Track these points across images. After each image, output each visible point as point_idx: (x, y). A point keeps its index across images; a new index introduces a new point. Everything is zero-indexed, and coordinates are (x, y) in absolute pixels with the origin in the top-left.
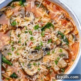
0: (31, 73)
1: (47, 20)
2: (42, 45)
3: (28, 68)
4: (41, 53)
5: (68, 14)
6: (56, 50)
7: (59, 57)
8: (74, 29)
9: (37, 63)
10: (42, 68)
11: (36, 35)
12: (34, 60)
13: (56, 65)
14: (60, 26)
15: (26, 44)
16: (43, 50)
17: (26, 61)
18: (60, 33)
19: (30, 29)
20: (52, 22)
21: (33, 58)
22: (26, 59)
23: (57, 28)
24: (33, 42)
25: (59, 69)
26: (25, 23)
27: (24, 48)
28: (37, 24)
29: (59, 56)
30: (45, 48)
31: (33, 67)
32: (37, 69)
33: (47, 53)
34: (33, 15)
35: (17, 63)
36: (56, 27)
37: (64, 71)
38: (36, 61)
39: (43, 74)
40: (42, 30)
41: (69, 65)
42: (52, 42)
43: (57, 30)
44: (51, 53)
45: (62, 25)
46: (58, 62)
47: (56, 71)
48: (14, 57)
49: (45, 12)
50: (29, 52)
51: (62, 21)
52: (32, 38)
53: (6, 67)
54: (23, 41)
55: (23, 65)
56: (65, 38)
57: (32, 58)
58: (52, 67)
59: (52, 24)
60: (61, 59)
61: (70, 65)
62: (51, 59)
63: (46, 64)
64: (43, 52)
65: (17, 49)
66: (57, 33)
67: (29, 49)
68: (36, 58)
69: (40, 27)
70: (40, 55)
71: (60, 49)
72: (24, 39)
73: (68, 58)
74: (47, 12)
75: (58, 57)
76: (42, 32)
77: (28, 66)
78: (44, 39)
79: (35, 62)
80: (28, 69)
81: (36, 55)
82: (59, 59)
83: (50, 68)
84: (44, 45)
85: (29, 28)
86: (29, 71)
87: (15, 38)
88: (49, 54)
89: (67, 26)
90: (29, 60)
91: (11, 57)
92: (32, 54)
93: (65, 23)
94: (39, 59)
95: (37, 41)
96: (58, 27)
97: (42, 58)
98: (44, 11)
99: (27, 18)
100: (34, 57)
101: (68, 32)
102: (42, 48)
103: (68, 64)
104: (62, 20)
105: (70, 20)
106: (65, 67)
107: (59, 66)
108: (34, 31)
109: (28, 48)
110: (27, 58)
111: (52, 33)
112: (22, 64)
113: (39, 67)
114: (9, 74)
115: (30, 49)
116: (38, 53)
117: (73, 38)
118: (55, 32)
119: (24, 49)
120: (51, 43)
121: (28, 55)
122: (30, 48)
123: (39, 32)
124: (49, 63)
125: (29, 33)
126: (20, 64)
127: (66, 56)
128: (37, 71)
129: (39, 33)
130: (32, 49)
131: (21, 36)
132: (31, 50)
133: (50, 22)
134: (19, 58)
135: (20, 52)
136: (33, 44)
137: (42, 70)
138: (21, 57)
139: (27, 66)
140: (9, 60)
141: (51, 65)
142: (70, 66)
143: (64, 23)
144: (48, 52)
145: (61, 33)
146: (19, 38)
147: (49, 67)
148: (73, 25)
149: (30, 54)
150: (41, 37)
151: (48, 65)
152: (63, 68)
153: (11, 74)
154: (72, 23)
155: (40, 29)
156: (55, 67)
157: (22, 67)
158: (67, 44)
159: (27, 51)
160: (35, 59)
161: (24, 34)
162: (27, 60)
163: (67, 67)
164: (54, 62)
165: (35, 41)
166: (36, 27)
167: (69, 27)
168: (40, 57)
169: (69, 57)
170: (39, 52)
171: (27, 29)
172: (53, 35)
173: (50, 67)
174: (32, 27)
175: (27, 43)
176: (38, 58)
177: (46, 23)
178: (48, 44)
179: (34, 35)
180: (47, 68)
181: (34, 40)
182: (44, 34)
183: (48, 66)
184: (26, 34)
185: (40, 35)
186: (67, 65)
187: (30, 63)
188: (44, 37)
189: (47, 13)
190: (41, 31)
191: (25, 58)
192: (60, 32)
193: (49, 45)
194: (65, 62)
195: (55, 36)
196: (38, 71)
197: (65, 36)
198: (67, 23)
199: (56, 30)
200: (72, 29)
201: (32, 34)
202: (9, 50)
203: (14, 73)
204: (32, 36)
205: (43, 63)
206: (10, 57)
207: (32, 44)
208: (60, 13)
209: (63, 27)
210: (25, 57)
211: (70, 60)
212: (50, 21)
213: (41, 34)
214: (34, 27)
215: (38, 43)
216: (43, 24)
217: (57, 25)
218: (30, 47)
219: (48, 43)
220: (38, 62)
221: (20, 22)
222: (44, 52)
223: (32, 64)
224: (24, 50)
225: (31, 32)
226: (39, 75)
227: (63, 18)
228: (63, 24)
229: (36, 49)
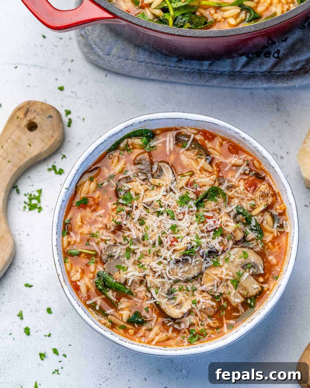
0: (175, 313)
1: (208, 179)
2: (199, 245)
3: (169, 300)
4: (197, 263)
5: (260, 164)
6: (234, 254)
7: (242, 271)
8: (276, 199)
9: (189, 286)
10: (201, 300)
11: (184, 220)
12: (182, 279)
13: (234, 291)
14: (241, 194)
15: (161, 243)
16: (202, 257)
17: (163, 284)
18: (241, 211)
19: (168, 206)
20: (220, 184)
21: (180, 275)
22: (163, 278)
23: (233, 198)
24: (179, 238)
25: (243, 299)
27: (158, 251)
28: (184, 192)
29: (240, 267)
30: (207, 250)
31: (180, 296)
32: (191, 302)
33: (211, 263)
35: (143, 288)
36: (233, 196)
37: (254, 303)
38: (187, 281)
39: (204, 312)
40: (197, 205)
41: (266, 289)
42: (222, 235)
43: (235, 202)
44: (221, 263)
45: (245, 191)
46: (238, 282)
47: (234, 305)
48: (133, 275)
49: (203, 160)
50: (169, 262)
51: (245, 180)
52: (174, 228)
53: (117, 299)
54: (154, 236)
55: (157, 293)
56: (253, 223)
57: (177, 275)
58: (224, 296)
59: (221, 190)
60: (246, 275)
61: (268, 289)
62: (223, 276)
63: (211, 288)
64: (203, 260)
65: (138, 255)
66: (235, 211)
67: (168, 255)
68: (186, 275)
69: (192, 199)
70: (196, 268)
71: (243, 252)
72: (156, 230)
73: (262, 272)
74: (207, 159)
75: (237, 270)
76: (198, 211)
77: (167, 294)
78: (204, 228)
79: (185, 284)
80: (168, 303)
81: (187, 268)
82: (240, 275)
83: (221, 297)
84: (204, 245)
85: (167, 203)
86: (171, 307)
87: (133, 230)
88: (216, 265)
89: (258, 194)
90: (169, 279)
91: (125, 276)
92: (178, 266)
93: (252, 186)
94: (194, 278)
95: (188, 235)
96: (238, 197)
97: (201, 273)
98: (202, 158)
100: (181, 272)
101: (262, 208)
102: (199, 251)
103: (262, 287)
104: (246, 177)
105: (266, 178)
106: (257, 295)
107: (241, 292)
108: (178, 210)
109: (166, 251)
110: (165, 275)
111: (223, 213)
112: (153, 291)
113: (194, 295)
114: (126, 314)
115: (171, 255)
116: (191, 264)
117: (274, 223)
118: (229, 209)
119: (157, 254)
120: (220, 238)
121: (168, 268)
122: (170, 252)
123: (192, 211)
124: (218, 286)
125: (168, 215)
126: (148, 290)
127: (258, 268)
128: (190, 307)
129: (192, 214)
130: (175, 254)
131: (148, 222)
132: (173, 257)
133: (216, 185)
134: (147, 277)
135: (147, 261)
136: (177, 242)
137: (201, 304)
138: (151, 274)
139: (166, 296)
140: (123, 281)
141: (221, 290)
142: (268, 292)
143: (250, 186)
144: (215, 260)
145: (244, 210)
146: (144, 227)
147: (218, 296)
148: (273, 191)
149: (172, 265)
150: (195, 225)
151: (215, 290)
152: (250, 298)
153: (129, 316)
154: (270, 186)
155: (191, 203)
156: (232, 294)
157: (154, 299)
158: (260, 238)
159: (165, 259)
160: (185, 278)
161: (154, 217)
162: (166, 279)
163: (261, 294)
164: (229, 283)
165: (183, 234)
166: (182, 198)
167: (264, 196)
168: (195, 272)
169: (264, 270)
170: (194, 260)
171: (161, 207)
172: (225, 218)
173: (221, 294)
174: (173, 200)
175: (162, 239)
176: (191, 276)
177: (206, 189)
178: (214, 241)
179: (179, 220)
180: (214, 298)
181: (178, 231)
182: (204, 216)
183: (217, 294)
184: (161, 217)
185: (194, 218)
186: (260, 289)
187: (171, 287)
188: (203, 222)
189: (208, 161)
190: (195, 208)
191: (159, 275)
192: (241, 208)
193: (215, 243)
194: (256, 283)
195: (229, 219)
196: (194, 306)
197: (253, 218)
198: (259, 186)
199: (232, 204)
200: (270, 200)
201: (175, 218)
203: (137, 314)
204: (174, 222)
205: (203, 288)
206: (121, 276)
207: (175, 243)
208: (240, 162)
209: (250, 195)
210: (160, 273)
211: (266, 277)
212: (215, 182)
213: (197, 217)
214: (178, 200)
215: (190, 241)
216: (198, 189)
217: (234, 191)
218: (172, 250)
219: (213, 239)
220: (191, 284)
222: (205, 260)
223: (176, 291)
224: (158, 256)
225: (173, 212)
226: (196, 315)
227: (247, 172)
228: (249, 189)
229: (184, 255)
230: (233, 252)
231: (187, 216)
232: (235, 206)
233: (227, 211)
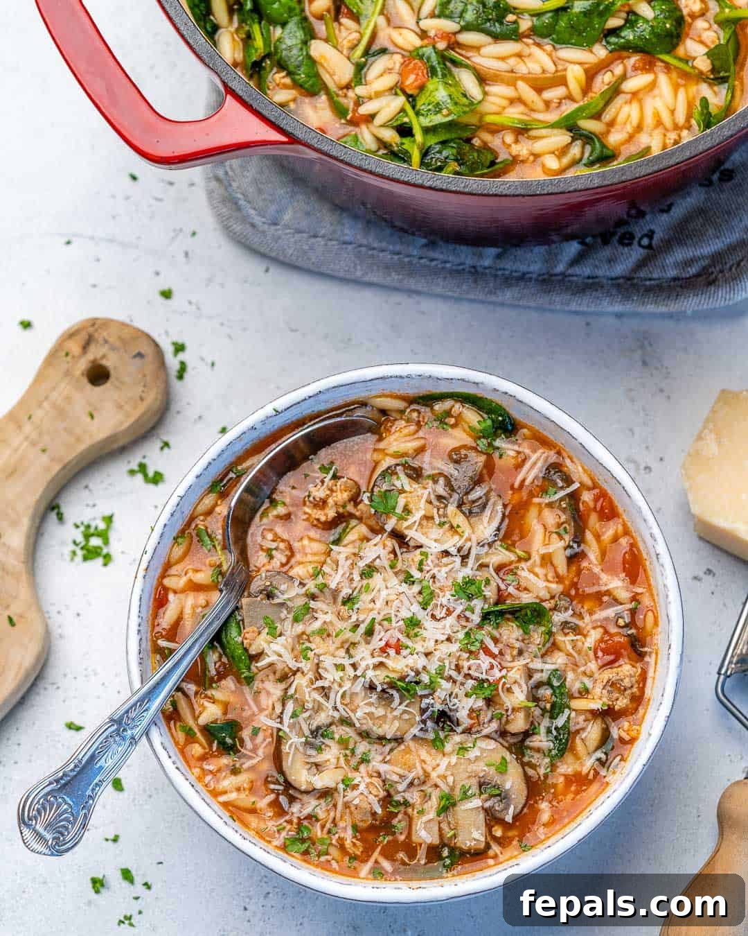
0: (301, 776)
1: (542, 584)
2: (432, 688)
3: (307, 743)
4: (406, 716)
5: (656, 623)
6: (483, 750)
7: (474, 790)
8: (636, 709)
9: (362, 747)
10: (362, 787)
11: (439, 625)
12: (358, 725)
13: (432, 815)
14: (579, 652)
15: (370, 633)
16: (423, 711)
17: (318, 708)
18: (556, 684)
19: (434, 577)
20: (555, 609)
21: (359, 714)
22: (327, 697)
23: (559, 649)
24: (407, 647)
25: (436, 841)
26: (436, 532)
27: (354, 644)
28: (481, 576)
29: (474, 782)
30: (438, 707)
31: (332, 753)
32: (341, 778)
33: (431, 736)
34: (495, 524)
35: (276, 690)
36: (562, 645)
37: (452, 864)
38: (365, 735)
39: (351, 813)
40: (486, 617)
41: (491, 853)
42: (489, 701)
43: (559, 660)
44: (448, 747)
45: (591, 653)
46: (453, 805)
47: (414, 838)
48: (280, 656)
49: (562, 544)
50: (356, 677)
51: (606, 632)
52: (413, 623)
53: (218, 673)
54: (366, 611)
55: (294, 715)
56: (560, 722)
57: (354, 711)
58: (410, 810)
59: (550, 621)
60: (476, 802)
61: (495, 857)
62: (434, 775)
63: (395, 778)
64: (418, 719)
65: (317, 625)
66: (544, 676)
67: (363, 665)
68: (370, 722)
69: (485, 599)
70: (397, 724)
71: (503, 758)
72: (379, 604)
73: (509, 819)
74: (569, 547)
75: (467, 783)
76: (480, 627)
77: (312, 732)
78: (466, 664)
79: (358, 738)
80: (301, 749)
81: (380, 712)
82: (465, 796)
83: (402, 809)
84: (440, 694)
85: (435, 571)
86: (300, 758)
87: (340, 572)
88: (437, 745)
89: (608, 674)
90: (336, 708)
91: (265, 645)
92: (366, 696)
93: (611, 653)
94: (381, 739)
95: (427, 655)
96: (569, 655)
97: (399, 740)
98: (561, 538)
99: (459, 520)
100: (364, 710)
101: (596, 705)
102: (422, 697)
103: (488, 847)
104: (613, 630)
105: (647, 659)
106: (468, 852)
107: (444, 826)
108: (445, 598)
109: (367, 654)
110: (332, 695)
111: (522, 662)
112: (290, 706)
113: (356, 769)
114: (210, 712)
115: (367, 668)
116: (393, 710)
117: (597, 748)
118: (537, 664)
119: (349, 647)
120: (480, 703)
121: (347, 686)
122: (371, 662)
123: (467, 619)
124: (411, 784)
125: (420, 593)
126: (284, 701)
127: (507, 808)
128: (333, 785)
129: (464, 623)
130: (378, 672)
131: (377, 580)
132: (370, 674)
133: (547, 605)
134: (299, 674)
135: (318, 645)
136: (398, 653)
137: (356, 793)
138: (310, 675)
139: (307, 733)
140: (253, 651)
141: (414, 797)
142: (491, 862)
143: (605, 652)
144: (442, 735)
145: (562, 685)
146: (365, 582)
147: (398, 804)
148: (642, 690)
149: (358, 687)
150: (454, 648)
151: (401, 787)
152: (452, 850)
153: (215, 722)
154: (643, 678)
155: (478, 604)
156: (425, 818)
157: (281, 723)
158: (552, 757)
159: (354, 666)
160: (365, 727)
161: (394, 581)
162: (330, 705)
163: (475, 857)
164: (435, 795)
165: (419, 647)
166: (469, 582)
167: (613, 685)
168: (389, 730)
169: (514, 818)
170: (402, 707)
171: (421, 570)
172: (516, 674)
173: (406, 804)
174: (450, 573)
175: (377, 627)
176: (380, 732)
177: (526, 598)
178: (465, 699)
179: (433, 616)
180: (387, 800)
181: (416, 635)
182: (482, 642)
183: (398, 798)
184: (404, 587)
185: (461, 635)
186: (482, 846)
187: (331, 724)
188: (471, 652)
189: (569, 552)
190: (476, 618)
191: (323, 688)
192: (559, 678)
193: (463, 708)
194: (483, 829)
195: (522, 682)
196: (341, 786)
197: (567, 712)
198: (621, 662)
199: (548, 659)
200: (622, 703)
201: (429, 608)
202: (282, 605)
203: (233, 727)
204: (421, 615)
205: (383, 768)
206: (260, 643)
207: (392, 652)
208: (624, 595)
209: (593, 666)
210: (326, 684)
211: (510, 834)
212: (552, 597)
213: (467, 634)
214: (460, 580)
215: (420, 667)
216: (511, 590)
217: (571, 637)
218: (377, 660)
219: (467, 695)
220: (369, 747)
221: (417, 516)
222: (424, 722)
223: (333, 738)
224: (348, 651)
225: (432, 593)
226: (335, 806)
227: (621, 622)
228: (600, 654)
229: (392, 685)
230: (483, 744)
231: (451, 620)
232: (553, 667)
233: (531, 666)
